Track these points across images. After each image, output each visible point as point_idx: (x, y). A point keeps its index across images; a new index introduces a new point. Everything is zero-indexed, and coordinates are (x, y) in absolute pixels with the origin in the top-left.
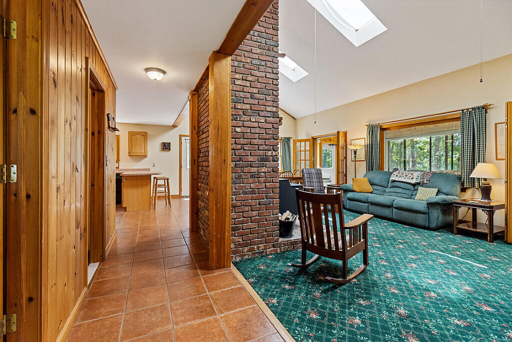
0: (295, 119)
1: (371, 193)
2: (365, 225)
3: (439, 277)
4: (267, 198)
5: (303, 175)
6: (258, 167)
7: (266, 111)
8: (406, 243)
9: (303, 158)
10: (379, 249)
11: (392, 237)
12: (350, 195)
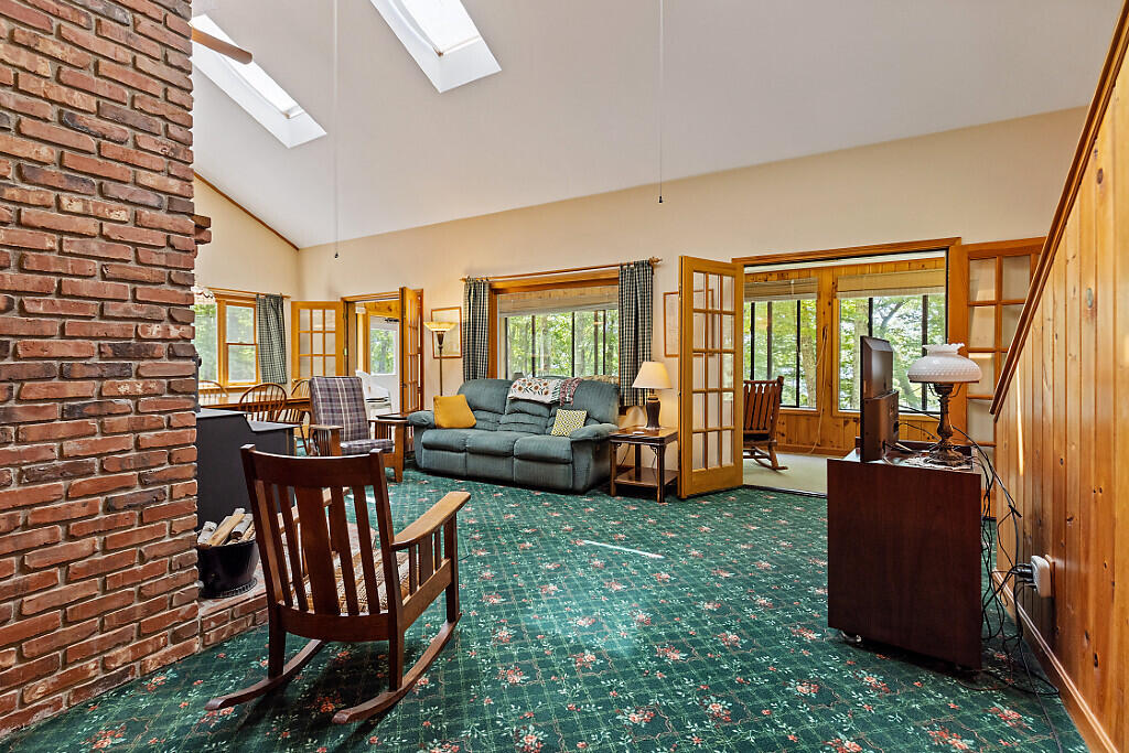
0: (297, 249)
1: (473, 427)
2: (450, 523)
3: (596, 604)
4: (144, 485)
5: (312, 395)
6: (101, 378)
7: (136, 183)
8: (537, 533)
9: (318, 350)
10: (485, 562)
11: (511, 524)
12: (428, 436)
